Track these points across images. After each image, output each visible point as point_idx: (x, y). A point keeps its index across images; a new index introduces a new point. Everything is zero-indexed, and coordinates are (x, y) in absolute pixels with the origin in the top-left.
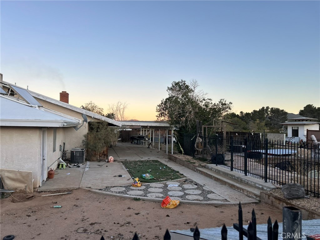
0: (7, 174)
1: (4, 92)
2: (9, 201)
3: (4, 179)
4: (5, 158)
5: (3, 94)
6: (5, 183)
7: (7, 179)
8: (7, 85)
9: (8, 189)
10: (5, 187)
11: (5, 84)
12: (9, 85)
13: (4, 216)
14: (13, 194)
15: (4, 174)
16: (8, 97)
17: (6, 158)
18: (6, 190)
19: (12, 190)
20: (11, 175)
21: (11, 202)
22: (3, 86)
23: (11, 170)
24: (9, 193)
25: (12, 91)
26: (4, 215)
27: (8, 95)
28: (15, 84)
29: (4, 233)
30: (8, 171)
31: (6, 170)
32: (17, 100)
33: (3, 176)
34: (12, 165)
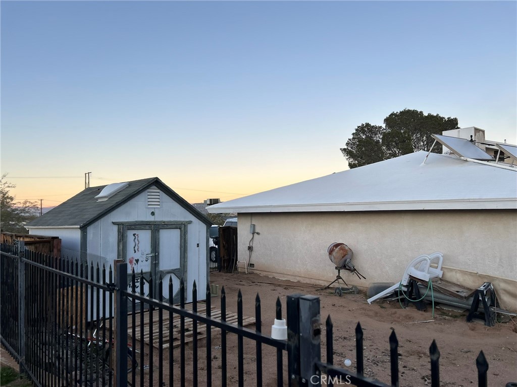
0: (503, 285)
1: (488, 157)
2: (510, 330)
3: (499, 292)
4: (498, 260)
5: (488, 160)
6: (500, 299)
7: (503, 293)
8: (494, 145)
9: (507, 310)
10: (502, 306)
11: (489, 145)
12: (498, 145)
13: (504, 350)
14: (515, 319)
15: (499, 285)
16: (496, 164)
17: (500, 260)
18: (503, 310)
19: (514, 312)
20: (510, 288)
21: (513, 331)
22: (487, 149)
23: (509, 279)
24: (508, 316)
25: (502, 153)
26: (503, 348)
27: (495, 161)
28: (505, 142)
29: (507, 377)
30: (506, 281)
31: (502, 279)
32: (510, 166)
33: (498, 288)
34: (511, 272)
